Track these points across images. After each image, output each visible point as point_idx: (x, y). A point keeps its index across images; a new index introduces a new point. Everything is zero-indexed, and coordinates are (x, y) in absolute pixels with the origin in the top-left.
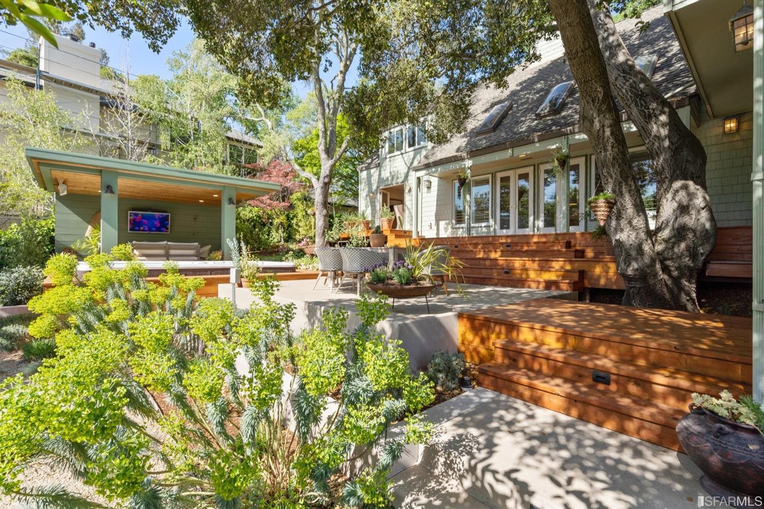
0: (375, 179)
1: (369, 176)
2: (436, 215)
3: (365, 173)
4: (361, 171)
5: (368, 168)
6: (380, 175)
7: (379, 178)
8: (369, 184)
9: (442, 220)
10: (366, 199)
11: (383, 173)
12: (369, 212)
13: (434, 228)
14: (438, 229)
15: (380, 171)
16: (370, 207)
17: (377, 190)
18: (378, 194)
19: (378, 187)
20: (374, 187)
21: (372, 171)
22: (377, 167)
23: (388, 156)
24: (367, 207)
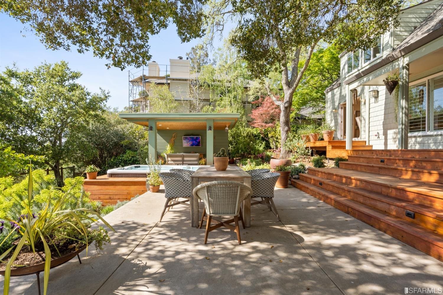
0: (337, 96)
1: (333, 95)
2: (383, 124)
3: (330, 93)
4: (327, 92)
5: (332, 90)
6: (341, 93)
7: (340, 96)
8: (333, 102)
9: (390, 129)
10: (331, 114)
11: (343, 90)
12: (333, 124)
13: (382, 137)
14: (386, 139)
15: (341, 90)
16: (333, 121)
17: (338, 106)
18: (340, 110)
19: (339, 104)
20: (337, 104)
21: (335, 91)
22: (338, 87)
23: (347, 76)
24: (331, 120)
